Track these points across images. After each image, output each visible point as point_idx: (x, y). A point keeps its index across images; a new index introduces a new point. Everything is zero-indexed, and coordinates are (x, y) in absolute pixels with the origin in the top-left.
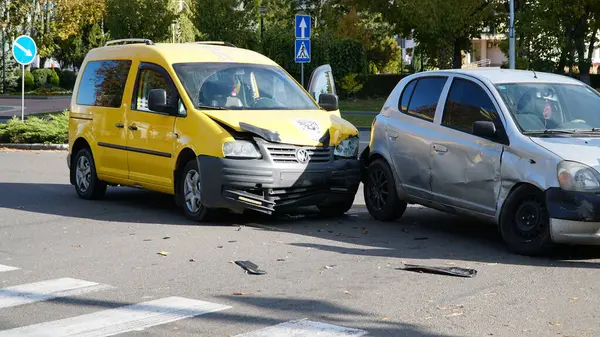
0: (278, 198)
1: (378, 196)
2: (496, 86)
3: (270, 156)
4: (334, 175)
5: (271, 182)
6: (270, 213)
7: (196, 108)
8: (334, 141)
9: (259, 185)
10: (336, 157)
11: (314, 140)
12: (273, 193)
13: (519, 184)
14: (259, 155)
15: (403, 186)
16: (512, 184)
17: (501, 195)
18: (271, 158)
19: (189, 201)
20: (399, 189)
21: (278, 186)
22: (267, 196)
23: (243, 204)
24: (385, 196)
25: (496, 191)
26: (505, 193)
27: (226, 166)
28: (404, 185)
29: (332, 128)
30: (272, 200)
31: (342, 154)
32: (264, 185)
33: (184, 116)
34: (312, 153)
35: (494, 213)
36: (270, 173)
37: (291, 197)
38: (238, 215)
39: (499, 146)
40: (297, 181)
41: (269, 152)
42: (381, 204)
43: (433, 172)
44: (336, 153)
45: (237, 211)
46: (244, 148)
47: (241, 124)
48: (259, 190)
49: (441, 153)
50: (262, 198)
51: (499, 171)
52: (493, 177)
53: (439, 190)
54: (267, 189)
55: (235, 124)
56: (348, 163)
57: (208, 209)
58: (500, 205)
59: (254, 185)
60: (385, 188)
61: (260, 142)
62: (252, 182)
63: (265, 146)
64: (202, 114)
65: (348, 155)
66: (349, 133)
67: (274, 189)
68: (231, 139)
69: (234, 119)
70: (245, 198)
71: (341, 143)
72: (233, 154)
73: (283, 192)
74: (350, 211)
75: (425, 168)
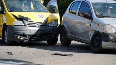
0: (30, 38)
1: (63, 38)
3: (27, 25)
4: (49, 32)
5: (28, 33)
6: (27, 42)
7: (9, 11)
8: (49, 21)
9: (24, 34)
10: (50, 26)
12: (28, 36)
13: (96, 31)
14: (24, 25)
15: (69, 35)
16: (94, 32)
18: (28, 26)
19: (6, 39)
22: (26, 37)
23: (19, 39)
24: (65, 38)
25: (90, 34)
26: (92, 35)
27: (14, 28)
28: (69, 34)
29: (48, 17)
30: (28, 38)
31: (52, 25)
32: (25, 34)
33: (5, 14)
34: (41, 25)
36: (27, 30)
37: (34, 38)
38: (19, 43)
39: (89, 21)
40: (36, 33)
41: (27, 24)
42: (64, 41)
43: (75, 30)
44: (50, 25)
45: (18, 42)
46: (20, 23)
47: (19, 15)
48: (24, 35)
50: (25, 38)
51: (90, 28)
52: (89, 30)
53: (77, 35)
54: (26, 35)
55: (17, 16)
56: (54, 28)
57: (10, 41)
59: (22, 33)
60: (65, 36)
61: (24, 21)
62: (21, 33)
63: (26, 22)
64: (9, 13)
65: (54, 26)
66: (54, 19)
67: (29, 35)
68: (16, 20)
69: (17, 14)
70: (19, 37)
71: (52, 22)
72: (16, 25)
73: (31, 36)
74: (56, 44)
75: (74, 29)
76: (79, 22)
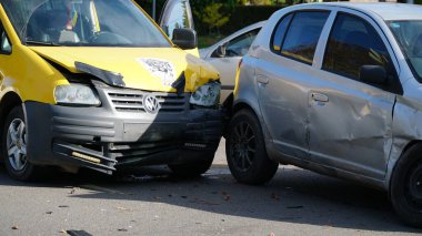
0: (120, 155)
1: (242, 154)
2: (388, 22)
3: (111, 104)
4: (192, 128)
5: (111, 135)
6: (110, 173)
7: (23, 43)
8: (190, 86)
9: (97, 138)
10: (192, 106)
11: (165, 84)
12: (114, 149)
13: (413, 142)
14: (97, 102)
15: (274, 143)
16: (406, 142)
17: (392, 154)
18: (113, 106)
19: (13, 156)
20: (269, 146)
21: (120, 140)
22: (107, 152)
23: (79, 161)
24: (252, 155)
25: (387, 151)
26: (397, 152)
27: (58, 114)
28: (276, 141)
29: (188, 70)
30: (113, 158)
31: (199, 102)
32: (103, 139)
33: (8, 53)
34: (163, 101)
35: (383, 177)
36: (112, 124)
37: (135, 153)
38: (71, 174)
39: (390, 96)
40: (145, 134)
41: (110, 99)
42: (247, 165)
43: (310, 125)
44: (193, 101)
45: (69, 169)
46: (81, 93)
47: (77, 64)
48: (97, 144)
49: (322, 102)
50: (101, 155)
51: (390, 126)
52: (383, 133)
53: (319, 148)
54: (107, 144)
55: (69, 64)
56: (207, 114)
57: (36, 167)
58: (390, 167)
59: (91, 138)
60: (252, 144)
61: (99, 85)
62: (88, 133)
63: (106, 91)
64: (28, 50)
65: (207, 104)
66: (209, 77)
67: (116, 144)
68: (65, 82)
69: (69, 57)
70: (79, 154)
71: (199, 89)
72: (66, 100)
73: (127, 147)
74: (210, 172)
75: (301, 121)
76: (331, 98)
